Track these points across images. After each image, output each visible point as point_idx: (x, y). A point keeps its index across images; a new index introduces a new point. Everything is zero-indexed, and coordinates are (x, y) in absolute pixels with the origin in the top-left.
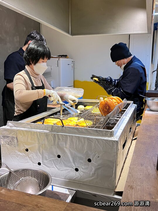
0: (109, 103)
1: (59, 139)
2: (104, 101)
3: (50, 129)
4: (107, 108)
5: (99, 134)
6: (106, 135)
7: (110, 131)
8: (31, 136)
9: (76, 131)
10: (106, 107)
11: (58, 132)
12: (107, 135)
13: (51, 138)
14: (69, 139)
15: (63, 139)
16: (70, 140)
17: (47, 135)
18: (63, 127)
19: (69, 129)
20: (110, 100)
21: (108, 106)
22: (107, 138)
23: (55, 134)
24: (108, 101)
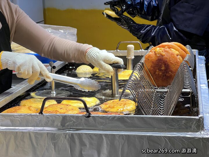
0: (167, 58)
1: (82, 144)
2: (156, 54)
3: (59, 124)
4: (163, 68)
5: (173, 126)
6: (187, 129)
7: (195, 119)
8: (15, 142)
9: (119, 124)
10: (161, 67)
11: (78, 130)
12: (191, 127)
13: (64, 143)
14: (107, 141)
15: (91, 144)
16: (107, 143)
17: (53, 137)
18: (89, 116)
19: (104, 121)
20: (167, 52)
21: (165, 65)
22: (190, 133)
23: (72, 134)
24: (163, 54)
